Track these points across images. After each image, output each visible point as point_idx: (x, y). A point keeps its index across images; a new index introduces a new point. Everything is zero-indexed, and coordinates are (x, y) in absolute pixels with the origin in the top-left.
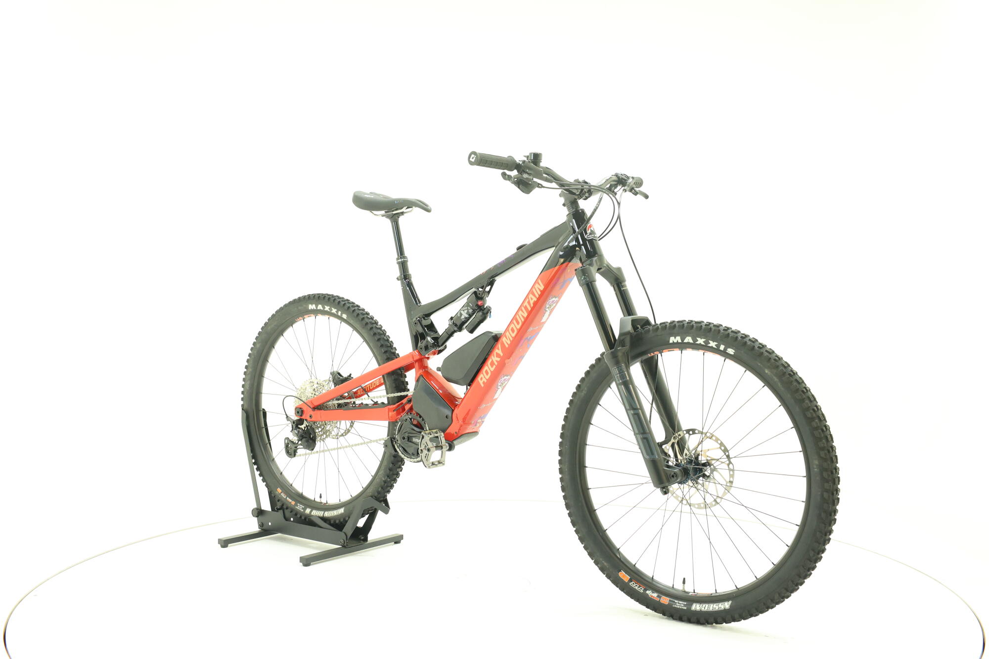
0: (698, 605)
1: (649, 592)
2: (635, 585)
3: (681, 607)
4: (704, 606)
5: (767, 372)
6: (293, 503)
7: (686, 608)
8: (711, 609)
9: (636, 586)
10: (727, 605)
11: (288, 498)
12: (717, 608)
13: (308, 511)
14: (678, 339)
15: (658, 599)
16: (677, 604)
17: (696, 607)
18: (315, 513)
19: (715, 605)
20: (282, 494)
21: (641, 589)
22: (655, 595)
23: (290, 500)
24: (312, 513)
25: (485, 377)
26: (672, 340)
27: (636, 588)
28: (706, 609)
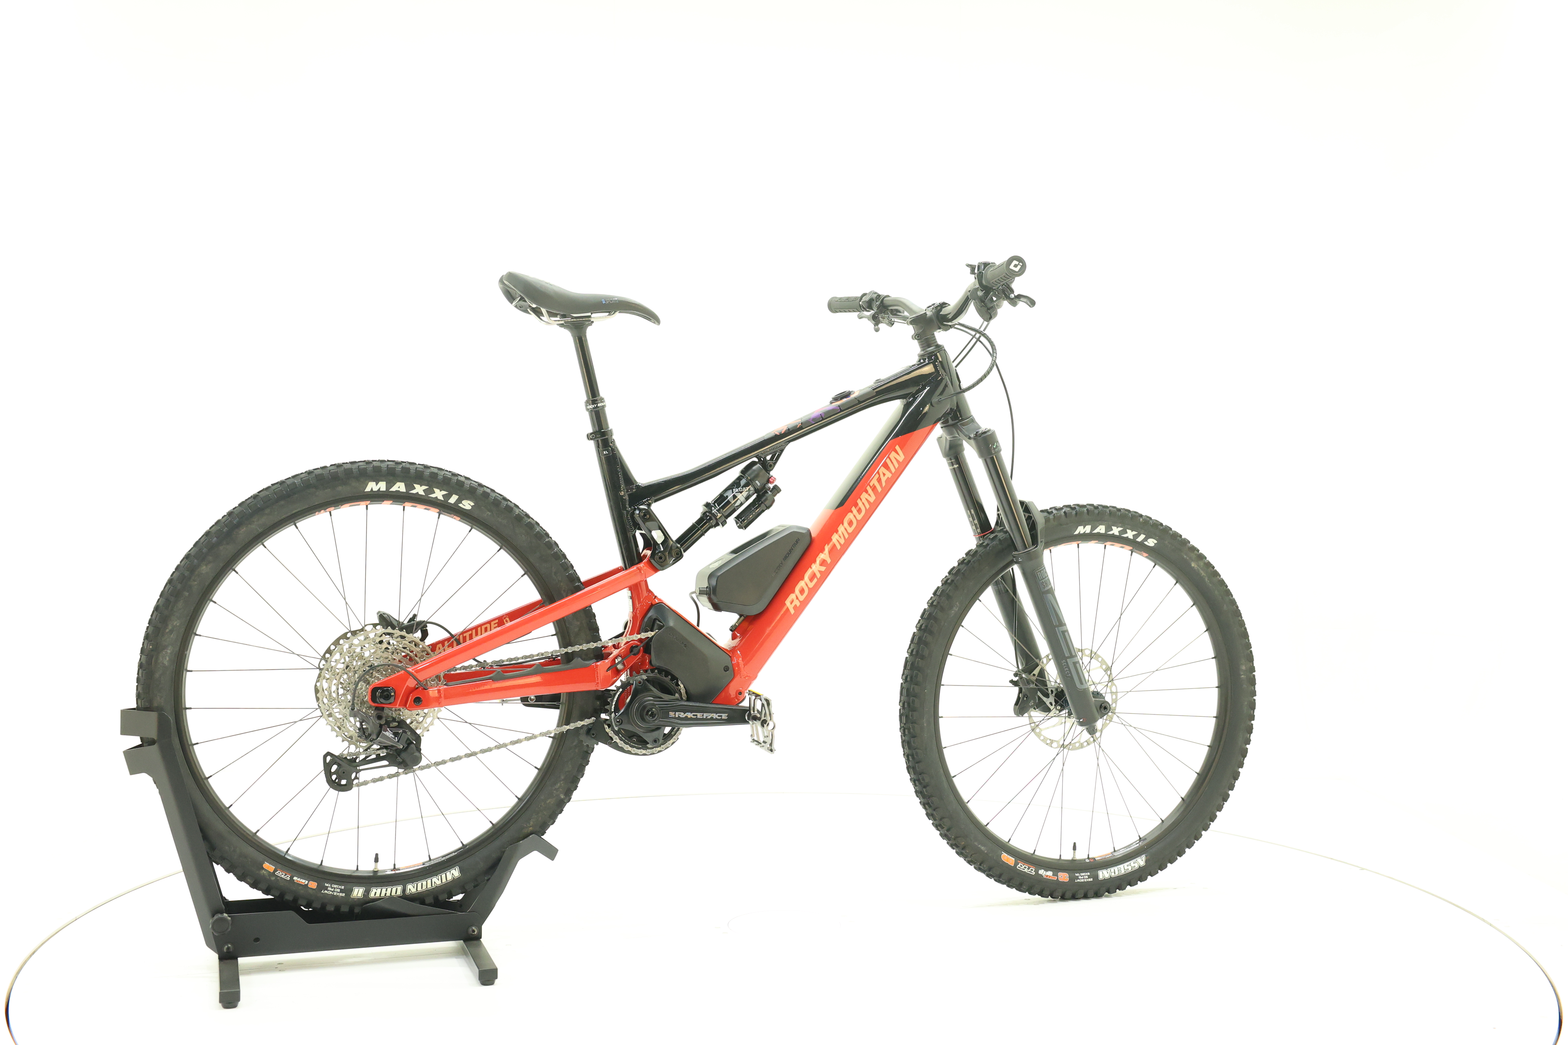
0: (1105, 871)
1: (1041, 872)
2: (1023, 867)
3: (1085, 880)
4: (1113, 870)
5: (1193, 565)
6: (313, 885)
7: (1091, 880)
8: (1123, 872)
9: (1025, 867)
10: (1141, 861)
11: (295, 878)
12: (1130, 869)
13: (358, 892)
14: (1088, 529)
15: (1055, 878)
16: (1080, 877)
17: (1103, 874)
18: (376, 892)
19: (1126, 864)
20: (279, 873)
21: (1032, 870)
22: (1050, 873)
23: (304, 882)
24: (372, 895)
25: (797, 598)
26: (1081, 530)
27: (1026, 870)
28: (1117, 873)
